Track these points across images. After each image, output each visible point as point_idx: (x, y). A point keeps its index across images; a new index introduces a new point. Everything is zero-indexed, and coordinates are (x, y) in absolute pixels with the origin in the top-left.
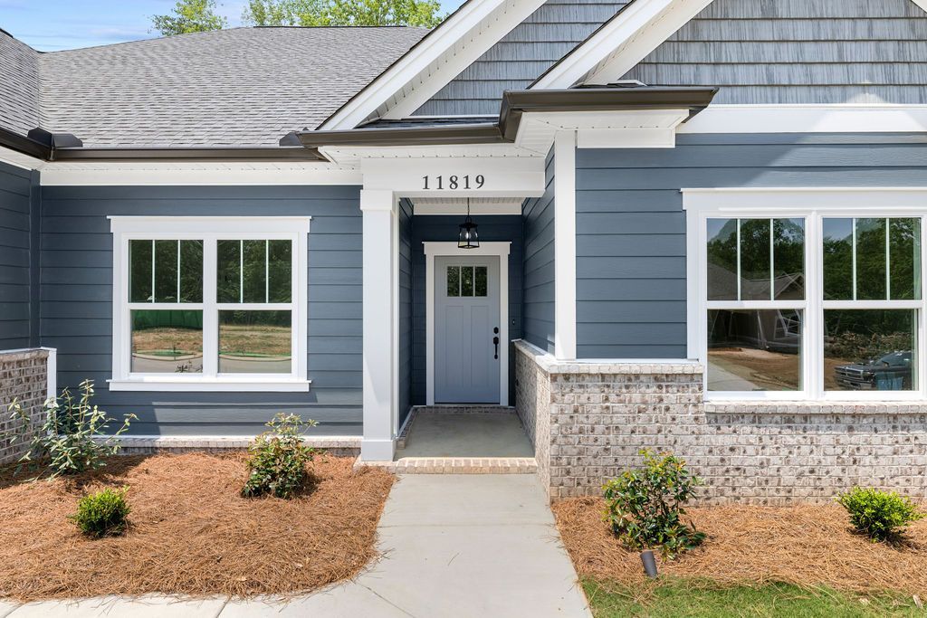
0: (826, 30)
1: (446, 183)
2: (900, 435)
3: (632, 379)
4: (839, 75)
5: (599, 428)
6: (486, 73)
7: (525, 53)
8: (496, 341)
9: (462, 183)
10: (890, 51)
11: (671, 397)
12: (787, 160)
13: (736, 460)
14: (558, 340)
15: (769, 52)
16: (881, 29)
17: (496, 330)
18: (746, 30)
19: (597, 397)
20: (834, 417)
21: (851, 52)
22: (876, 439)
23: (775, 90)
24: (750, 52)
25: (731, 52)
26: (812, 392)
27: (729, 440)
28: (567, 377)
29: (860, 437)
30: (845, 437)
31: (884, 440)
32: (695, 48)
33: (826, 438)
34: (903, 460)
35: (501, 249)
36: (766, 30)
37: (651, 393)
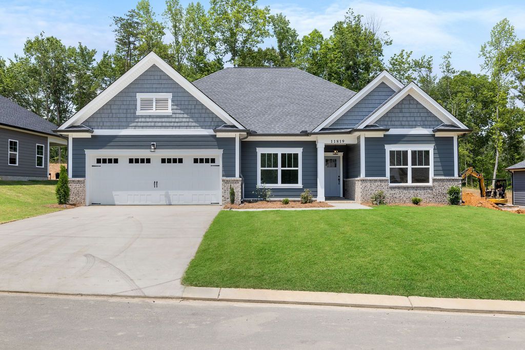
0: (412, 115)
1: (336, 142)
2: (425, 191)
3: (376, 181)
4: (414, 123)
5: (370, 190)
6: (345, 118)
7: (353, 114)
8: (339, 180)
9: (339, 141)
10: (424, 118)
11: (383, 184)
12: (404, 139)
13: (395, 196)
14: (361, 175)
15: (401, 119)
16: (422, 115)
17: (339, 177)
18: (397, 115)
19: (369, 184)
20: (413, 188)
21: (416, 119)
22: (421, 192)
23: (402, 126)
24: (397, 119)
25: (394, 119)
26: (410, 183)
27: (394, 192)
28: (363, 180)
29: (418, 191)
30: (415, 191)
31: (422, 192)
32: (387, 118)
33: (412, 192)
34: (426, 196)
35: (341, 154)
36: (400, 115)
37: (379, 183)
